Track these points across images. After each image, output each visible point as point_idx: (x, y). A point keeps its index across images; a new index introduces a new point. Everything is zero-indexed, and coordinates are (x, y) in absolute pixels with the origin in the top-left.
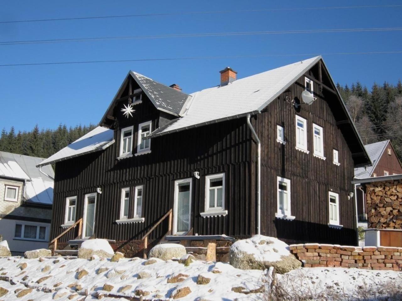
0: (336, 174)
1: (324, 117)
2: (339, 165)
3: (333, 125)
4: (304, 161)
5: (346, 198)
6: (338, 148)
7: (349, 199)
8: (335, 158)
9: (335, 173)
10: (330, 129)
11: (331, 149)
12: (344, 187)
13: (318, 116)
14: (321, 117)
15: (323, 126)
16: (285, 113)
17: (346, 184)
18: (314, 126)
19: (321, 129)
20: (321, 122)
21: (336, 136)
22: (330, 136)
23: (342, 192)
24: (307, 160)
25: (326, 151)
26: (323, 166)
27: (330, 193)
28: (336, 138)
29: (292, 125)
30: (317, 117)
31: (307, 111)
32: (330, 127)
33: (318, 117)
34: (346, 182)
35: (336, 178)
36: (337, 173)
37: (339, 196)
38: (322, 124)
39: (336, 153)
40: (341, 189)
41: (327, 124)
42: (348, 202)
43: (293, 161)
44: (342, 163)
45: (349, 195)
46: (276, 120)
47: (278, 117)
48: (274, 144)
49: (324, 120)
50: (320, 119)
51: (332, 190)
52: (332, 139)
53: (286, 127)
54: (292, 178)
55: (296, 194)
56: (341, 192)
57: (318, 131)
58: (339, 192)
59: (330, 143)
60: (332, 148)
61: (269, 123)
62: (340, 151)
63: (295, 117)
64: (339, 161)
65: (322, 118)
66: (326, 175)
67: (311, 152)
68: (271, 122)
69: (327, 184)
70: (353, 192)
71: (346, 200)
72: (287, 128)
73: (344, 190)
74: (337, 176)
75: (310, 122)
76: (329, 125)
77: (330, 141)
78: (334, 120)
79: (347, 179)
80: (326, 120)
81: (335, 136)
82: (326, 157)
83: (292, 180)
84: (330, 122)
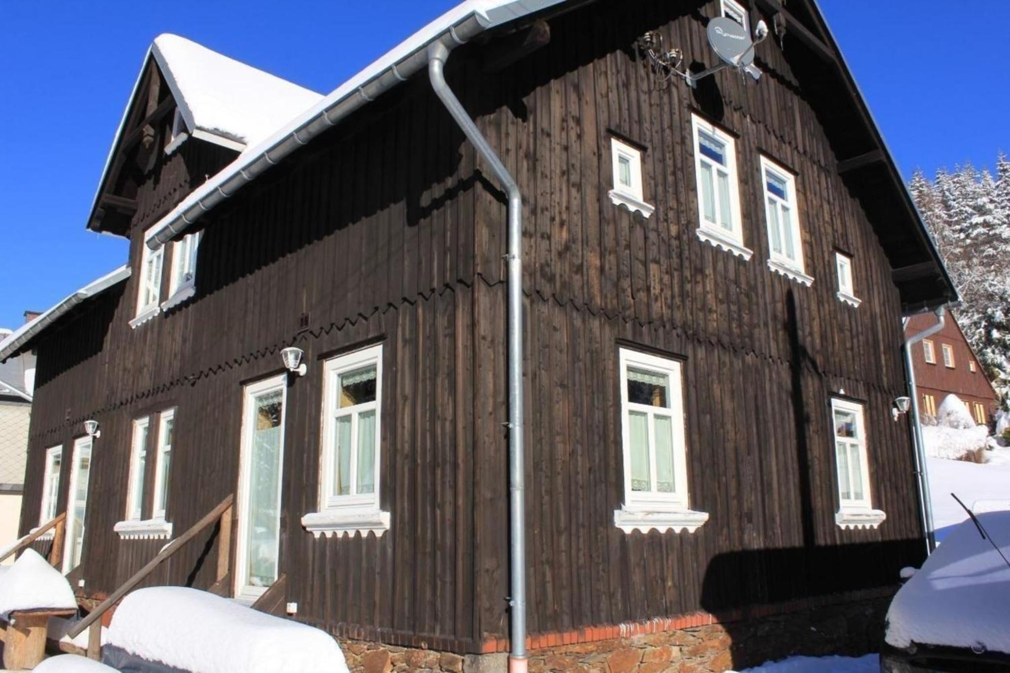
0: (852, 337)
1: (796, 138)
2: (856, 305)
3: (828, 172)
4: (733, 289)
5: (886, 415)
6: (848, 248)
7: (896, 419)
8: (843, 283)
9: (848, 333)
10: (819, 183)
11: (828, 249)
12: (879, 378)
13: (777, 133)
14: (787, 139)
15: (797, 170)
16: (644, 97)
17: (884, 369)
18: (765, 163)
19: (790, 182)
20: (786, 153)
21: (842, 208)
22: (822, 206)
23: (873, 399)
24: (748, 283)
25: (812, 253)
26: (805, 305)
27: (837, 404)
28: (840, 214)
29: (678, 149)
30: (773, 138)
31: (735, 110)
32: (819, 176)
33: (777, 138)
34: (883, 362)
35: (852, 349)
36: (854, 332)
37: (865, 412)
38: (793, 163)
39: (844, 266)
40: (868, 387)
41: (809, 164)
42: (894, 428)
43: (688, 287)
44: (866, 298)
45: (896, 406)
46: (603, 117)
47: (615, 106)
48: (600, 212)
49: (798, 152)
50: (783, 145)
51: (842, 392)
52: (827, 218)
53: (654, 149)
54: (690, 354)
55: (708, 417)
56: (869, 395)
57: (776, 184)
58: (863, 396)
59: (822, 230)
60: (831, 249)
61: (572, 124)
62: (856, 256)
63: (689, 122)
64: (857, 293)
65: (790, 143)
66: (818, 341)
67: (760, 254)
68: (578, 121)
69: (824, 372)
70: (907, 395)
71: (887, 423)
72: (658, 155)
73: (881, 388)
74: (855, 341)
75: (748, 149)
76: (815, 168)
77: (821, 223)
78: (831, 154)
79: (885, 353)
80: (805, 152)
81: (837, 209)
82: (814, 275)
83: (691, 360)
84: (819, 161)
